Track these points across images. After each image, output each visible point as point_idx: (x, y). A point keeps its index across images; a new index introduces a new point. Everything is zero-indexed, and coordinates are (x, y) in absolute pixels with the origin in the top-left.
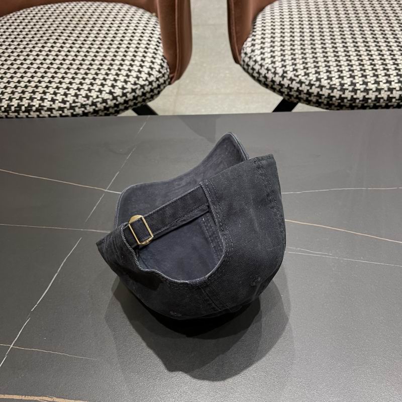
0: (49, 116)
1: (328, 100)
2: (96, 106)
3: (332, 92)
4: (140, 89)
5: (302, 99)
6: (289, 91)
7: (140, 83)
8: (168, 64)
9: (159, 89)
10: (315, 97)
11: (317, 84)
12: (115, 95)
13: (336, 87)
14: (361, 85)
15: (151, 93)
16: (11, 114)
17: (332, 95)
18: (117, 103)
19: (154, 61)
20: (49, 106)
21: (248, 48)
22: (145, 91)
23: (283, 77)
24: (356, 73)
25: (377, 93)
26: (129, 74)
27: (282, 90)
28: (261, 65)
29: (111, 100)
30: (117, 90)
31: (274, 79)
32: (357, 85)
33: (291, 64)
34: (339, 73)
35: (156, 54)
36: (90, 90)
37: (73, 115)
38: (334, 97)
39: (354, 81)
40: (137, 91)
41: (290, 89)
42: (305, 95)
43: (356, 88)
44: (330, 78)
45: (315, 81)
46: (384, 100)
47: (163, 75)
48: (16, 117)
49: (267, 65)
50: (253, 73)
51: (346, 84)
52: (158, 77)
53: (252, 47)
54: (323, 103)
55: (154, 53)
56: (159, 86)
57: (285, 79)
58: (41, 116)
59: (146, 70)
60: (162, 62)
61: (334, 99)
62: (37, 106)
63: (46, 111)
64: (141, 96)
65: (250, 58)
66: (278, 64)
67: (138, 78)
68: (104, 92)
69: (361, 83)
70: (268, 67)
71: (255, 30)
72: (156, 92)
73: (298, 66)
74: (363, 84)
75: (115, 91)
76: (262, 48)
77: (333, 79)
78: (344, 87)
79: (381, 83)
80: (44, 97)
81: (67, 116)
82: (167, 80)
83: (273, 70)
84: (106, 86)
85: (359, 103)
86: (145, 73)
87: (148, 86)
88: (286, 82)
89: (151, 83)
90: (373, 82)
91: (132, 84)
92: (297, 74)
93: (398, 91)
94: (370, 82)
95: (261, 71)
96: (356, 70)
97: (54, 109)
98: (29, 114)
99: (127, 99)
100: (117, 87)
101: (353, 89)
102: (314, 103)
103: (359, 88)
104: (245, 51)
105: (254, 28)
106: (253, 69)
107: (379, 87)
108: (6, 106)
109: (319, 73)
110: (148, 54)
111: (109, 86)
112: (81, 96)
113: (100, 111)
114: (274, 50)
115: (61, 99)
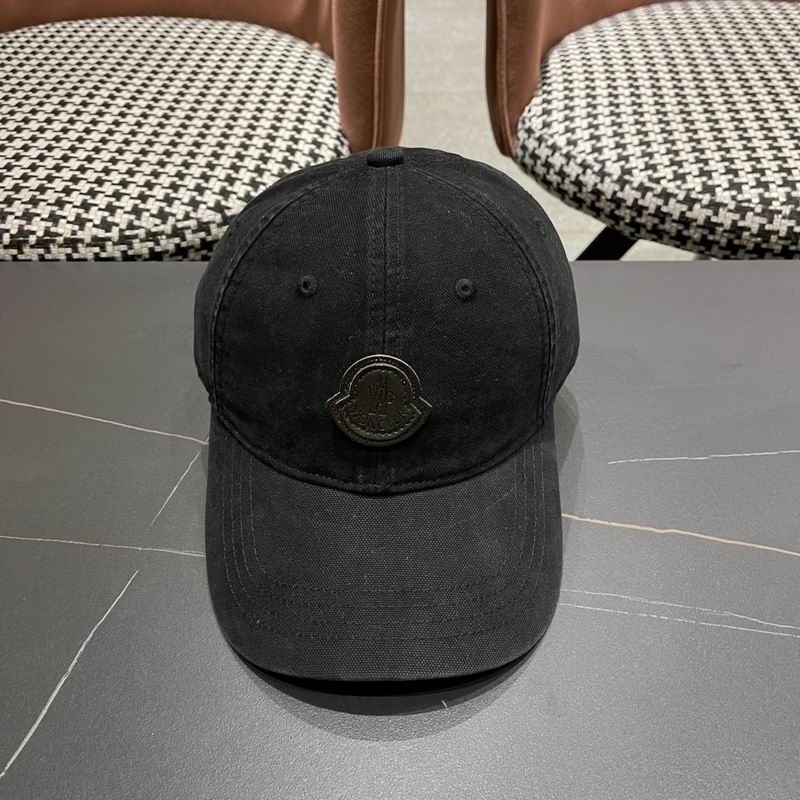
0: (69, 258)
1: (732, 236)
2: (183, 239)
3: (743, 218)
5: (668, 233)
6: (634, 214)
8: (350, 149)
10: (700, 230)
11: (706, 198)
12: (228, 213)
13: (751, 205)
17: (741, 224)
19: (320, 140)
20: (68, 236)
23: (622, 183)
26: (263, 166)
27: (617, 212)
28: (568, 157)
29: (220, 226)
30: (234, 203)
31: (599, 186)
33: (639, 154)
34: (757, 175)
35: (324, 126)
36: (169, 200)
37: (126, 257)
38: (749, 229)
39: (794, 194)
41: (639, 209)
42: (674, 225)
44: (736, 187)
45: (700, 193)
49: (583, 155)
50: (548, 173)
51: (777, 199)
53: (545, 117)
54: (718, 243)
55: (320, 123)
57: (627, 187)
58: (48, 256)
60: (338, 143)
61: (746, 234)
62: (40, 233)
63: (60, 246)
65: (540, 140)
66: (609, 154)
68: (203, 206)
70: (584, 161)
71: (548, 75)
73: (657, 159)
75: (230, 205)
76: (567, 118)
77: (744, 188)
78: (771, 208)
80: (59, 213)
81: (112, 259)
83: (597, 167)
84: (208, 192)
88: (629, 195)
92: (656, 175)
95: (567, 170)
97: (81, 241)
98: (21, 252)
100: (233, 196)
101: (792, 211)
102: (695, 243)
104: (528, 125)
105: (544, 78)
106: (548, 165)
109: (709, 174)
110: (307, 125)
111: (214, 193)
112: (147, 214)
113: (192, 250)
114: (595, 122)
115: (100, 218)
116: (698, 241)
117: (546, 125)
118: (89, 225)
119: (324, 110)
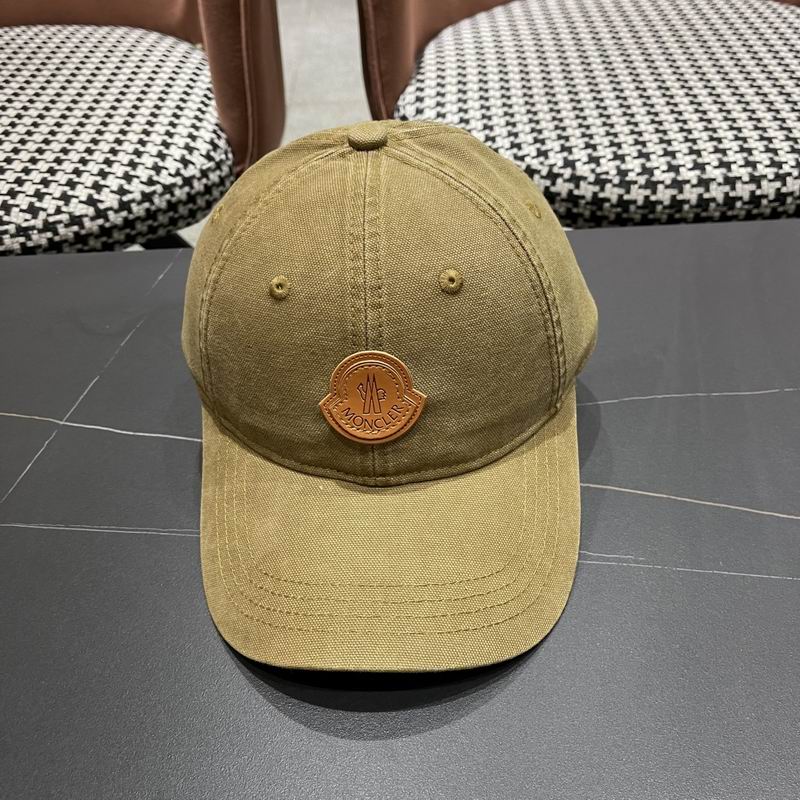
1: (594, 208)
2: (56, 233)
3: (602, 189)
4: (162, 195)
7: (162, 181)
8: (228, 142)
9: (207, 197)
10: (564, 204)
11: (567, 173)
12: (101, 206)
13: (609, 177)
14: (664, 172)
15: (191, 206)
17: (601, 195)
18: (107, 225)
19: (195, 133)
21: (408, 107)
22: (174, 200)
24: (650, 147)
25: (701, 190)
26: (137, 160)
29: (93, 219)
30: (107, 196)
32: (656, 172)
33: (505, 134)
34: (614, 149)
35: (200, 120)
36: (39, 195)
38: (607, 200)
39: (648, 165)
40: (156, 200)
43: (654, 179)
44: (594, 160)
45: (561, 168)
46: (718, 205)
47: (219, 166)
51: (632, 170)
52: (204, 168)
53: (418, 104)
54: (581, 215)
55: (196, 118)
56: (208, 189)
59: (176, 152)
60: (214, 136)
61: (607, 205)
64: (165, 212)
66: (478, 135)
67: (157, 169)
68: (74, 200)
69: (665, 168)
71: (422, 71)
72: (201, 202)
73: (522, 138)
74: (668, 171)
75: (101, 198)
76: (439, 104)
77: (602, 161)
78: (628, 179)
79: (707, 167)
82: (227, 176)
84: (79, 187)
85: (662, 213)
86: (175, 160)
87: (181, 187)
89: (188, 181)
90: (690, 165)
91: (142, 182)
92: (520, 154)
93: (746, 183)
94: (684, 166)
96: (650, 141)
99: (131, 217)
100: (106, 190)
101: (648, 181)
103: (661, 179)
104: (402, 112)
105: (421, 68)
107: (705, 177)
109: (569, 150)
110: (183, 120)
111: (86, 187)
112: (17, 210)
113: (67, 244)
114: (465, 107)
116: (563, 214)
117: (419, 111)
119: (201, 106)
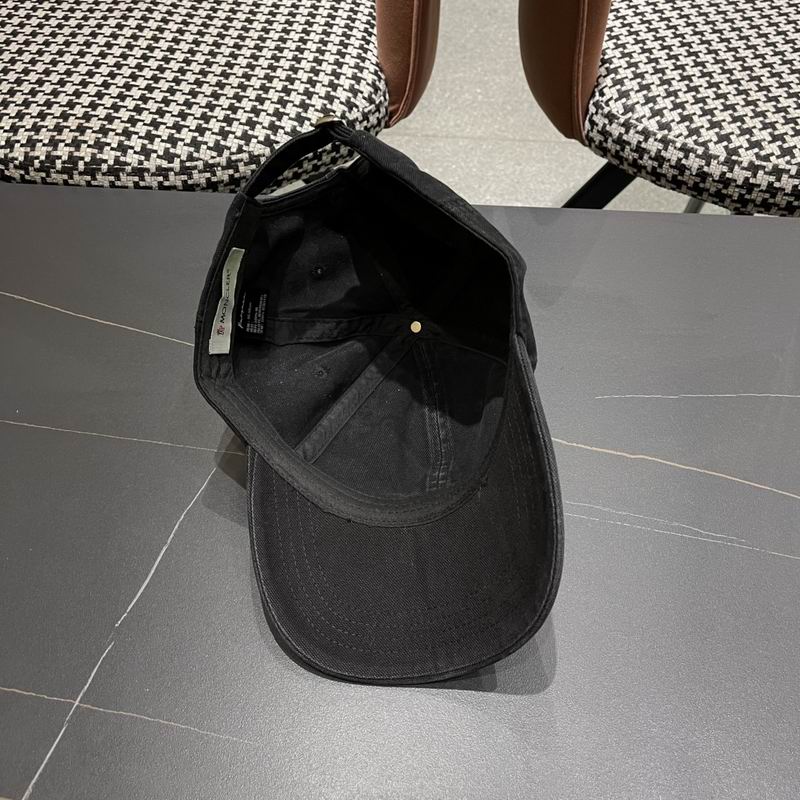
0: (136, 185)
2: (237, 171)
12: (276, 147)
16: (54, 175)
19: (359, 75)
20: (136, 165)
26: (308, 101)
30: (281, 137)
35: (363, 59)
36: (224, 134)
37: (187, 187)
47: (378, 110)
48: (66, 183)
52: (366, 110)
55: (359, 56)
58: (118, 183)
59: (342, 94)
60: (376, 78)
62: (111, 162)
63: (129, 174)
67: (325, 111)
68: (254, 140)
75: (277, 139)
80: (127, 143)
81: (174, 187)
82: (383, 117)
84: (258, 126)
86: (341, 103)
97: (148, 170)
98: (94, 178)
100: (281, 131)
108: (43, 158)
110: (347, 59)
111: (264, 128)
112: (205, 147)
115: (163, 149)
118: (154, 155)
119: (363, 42)
